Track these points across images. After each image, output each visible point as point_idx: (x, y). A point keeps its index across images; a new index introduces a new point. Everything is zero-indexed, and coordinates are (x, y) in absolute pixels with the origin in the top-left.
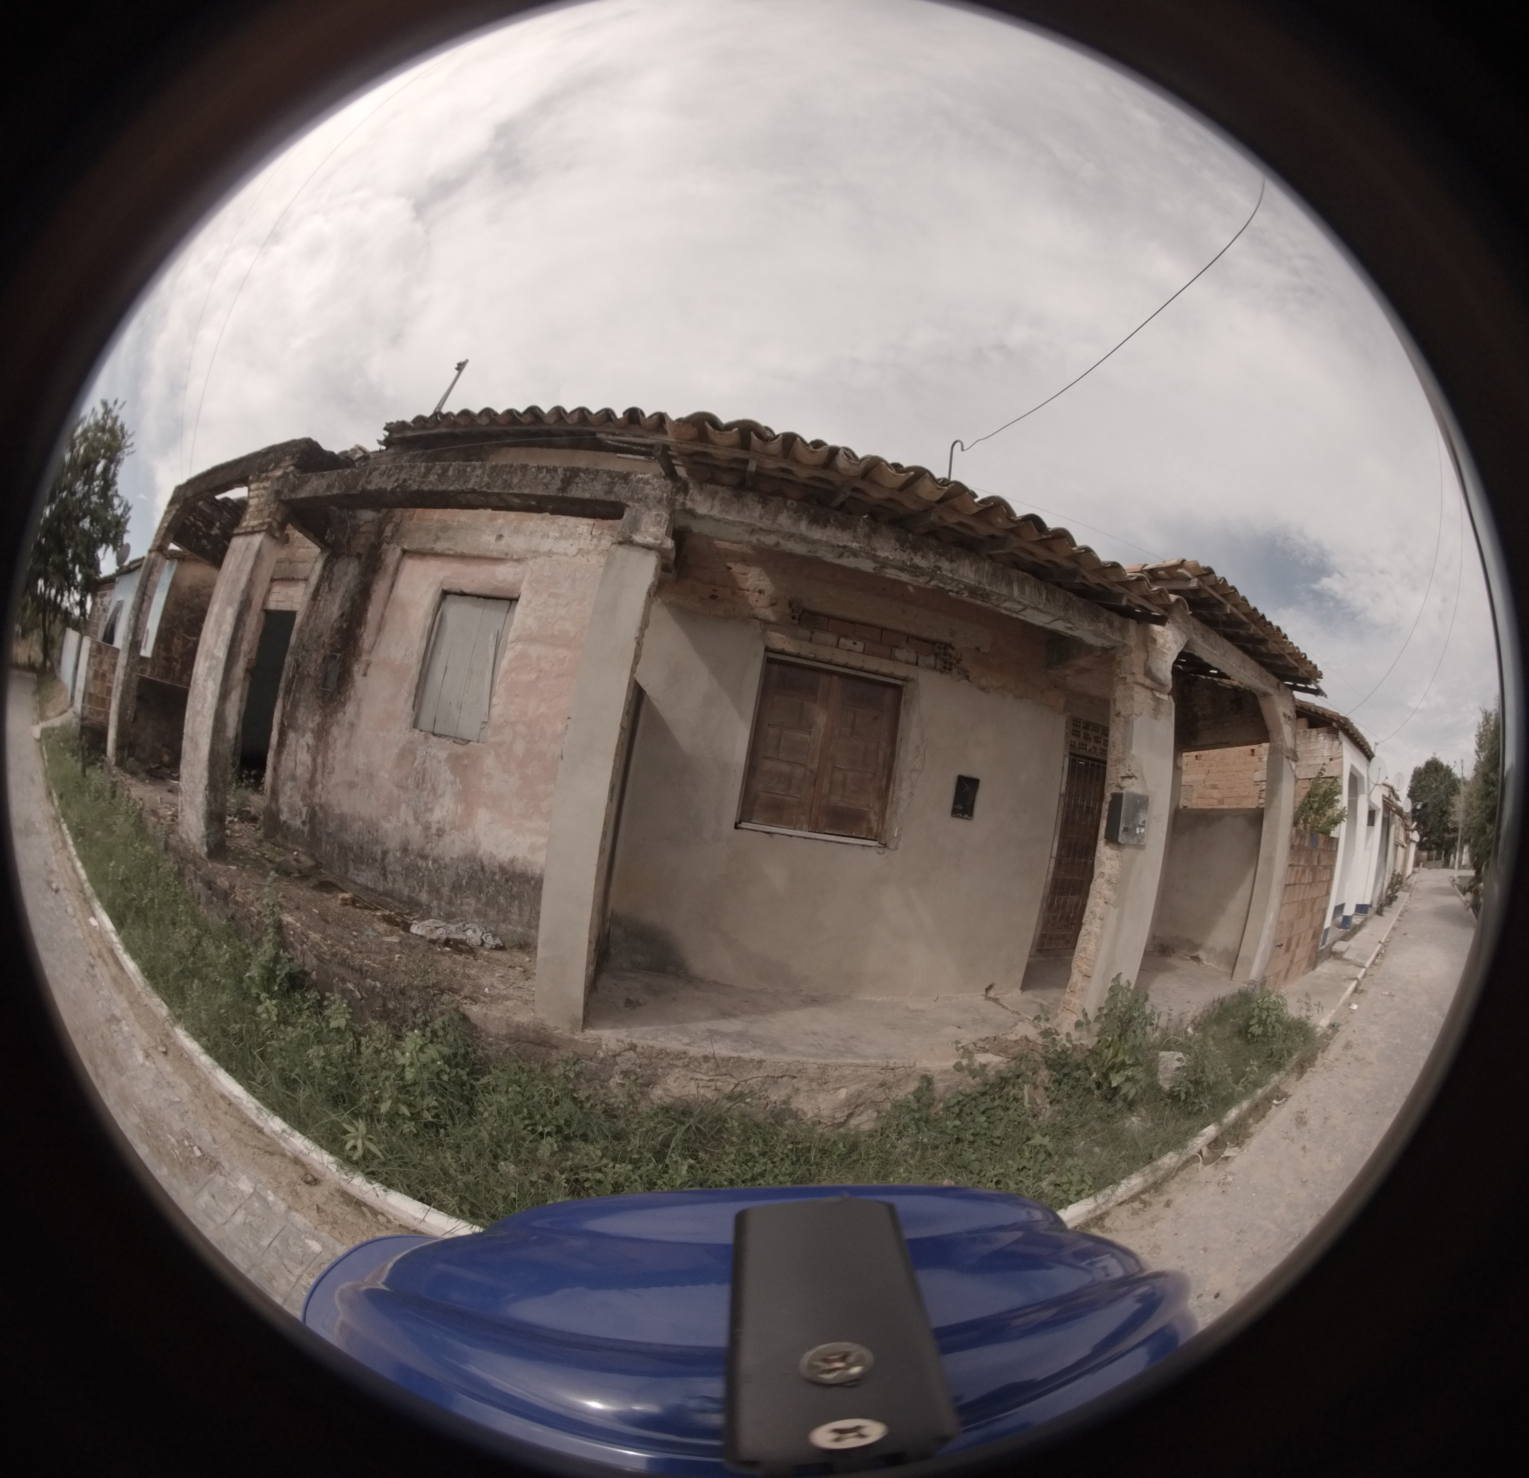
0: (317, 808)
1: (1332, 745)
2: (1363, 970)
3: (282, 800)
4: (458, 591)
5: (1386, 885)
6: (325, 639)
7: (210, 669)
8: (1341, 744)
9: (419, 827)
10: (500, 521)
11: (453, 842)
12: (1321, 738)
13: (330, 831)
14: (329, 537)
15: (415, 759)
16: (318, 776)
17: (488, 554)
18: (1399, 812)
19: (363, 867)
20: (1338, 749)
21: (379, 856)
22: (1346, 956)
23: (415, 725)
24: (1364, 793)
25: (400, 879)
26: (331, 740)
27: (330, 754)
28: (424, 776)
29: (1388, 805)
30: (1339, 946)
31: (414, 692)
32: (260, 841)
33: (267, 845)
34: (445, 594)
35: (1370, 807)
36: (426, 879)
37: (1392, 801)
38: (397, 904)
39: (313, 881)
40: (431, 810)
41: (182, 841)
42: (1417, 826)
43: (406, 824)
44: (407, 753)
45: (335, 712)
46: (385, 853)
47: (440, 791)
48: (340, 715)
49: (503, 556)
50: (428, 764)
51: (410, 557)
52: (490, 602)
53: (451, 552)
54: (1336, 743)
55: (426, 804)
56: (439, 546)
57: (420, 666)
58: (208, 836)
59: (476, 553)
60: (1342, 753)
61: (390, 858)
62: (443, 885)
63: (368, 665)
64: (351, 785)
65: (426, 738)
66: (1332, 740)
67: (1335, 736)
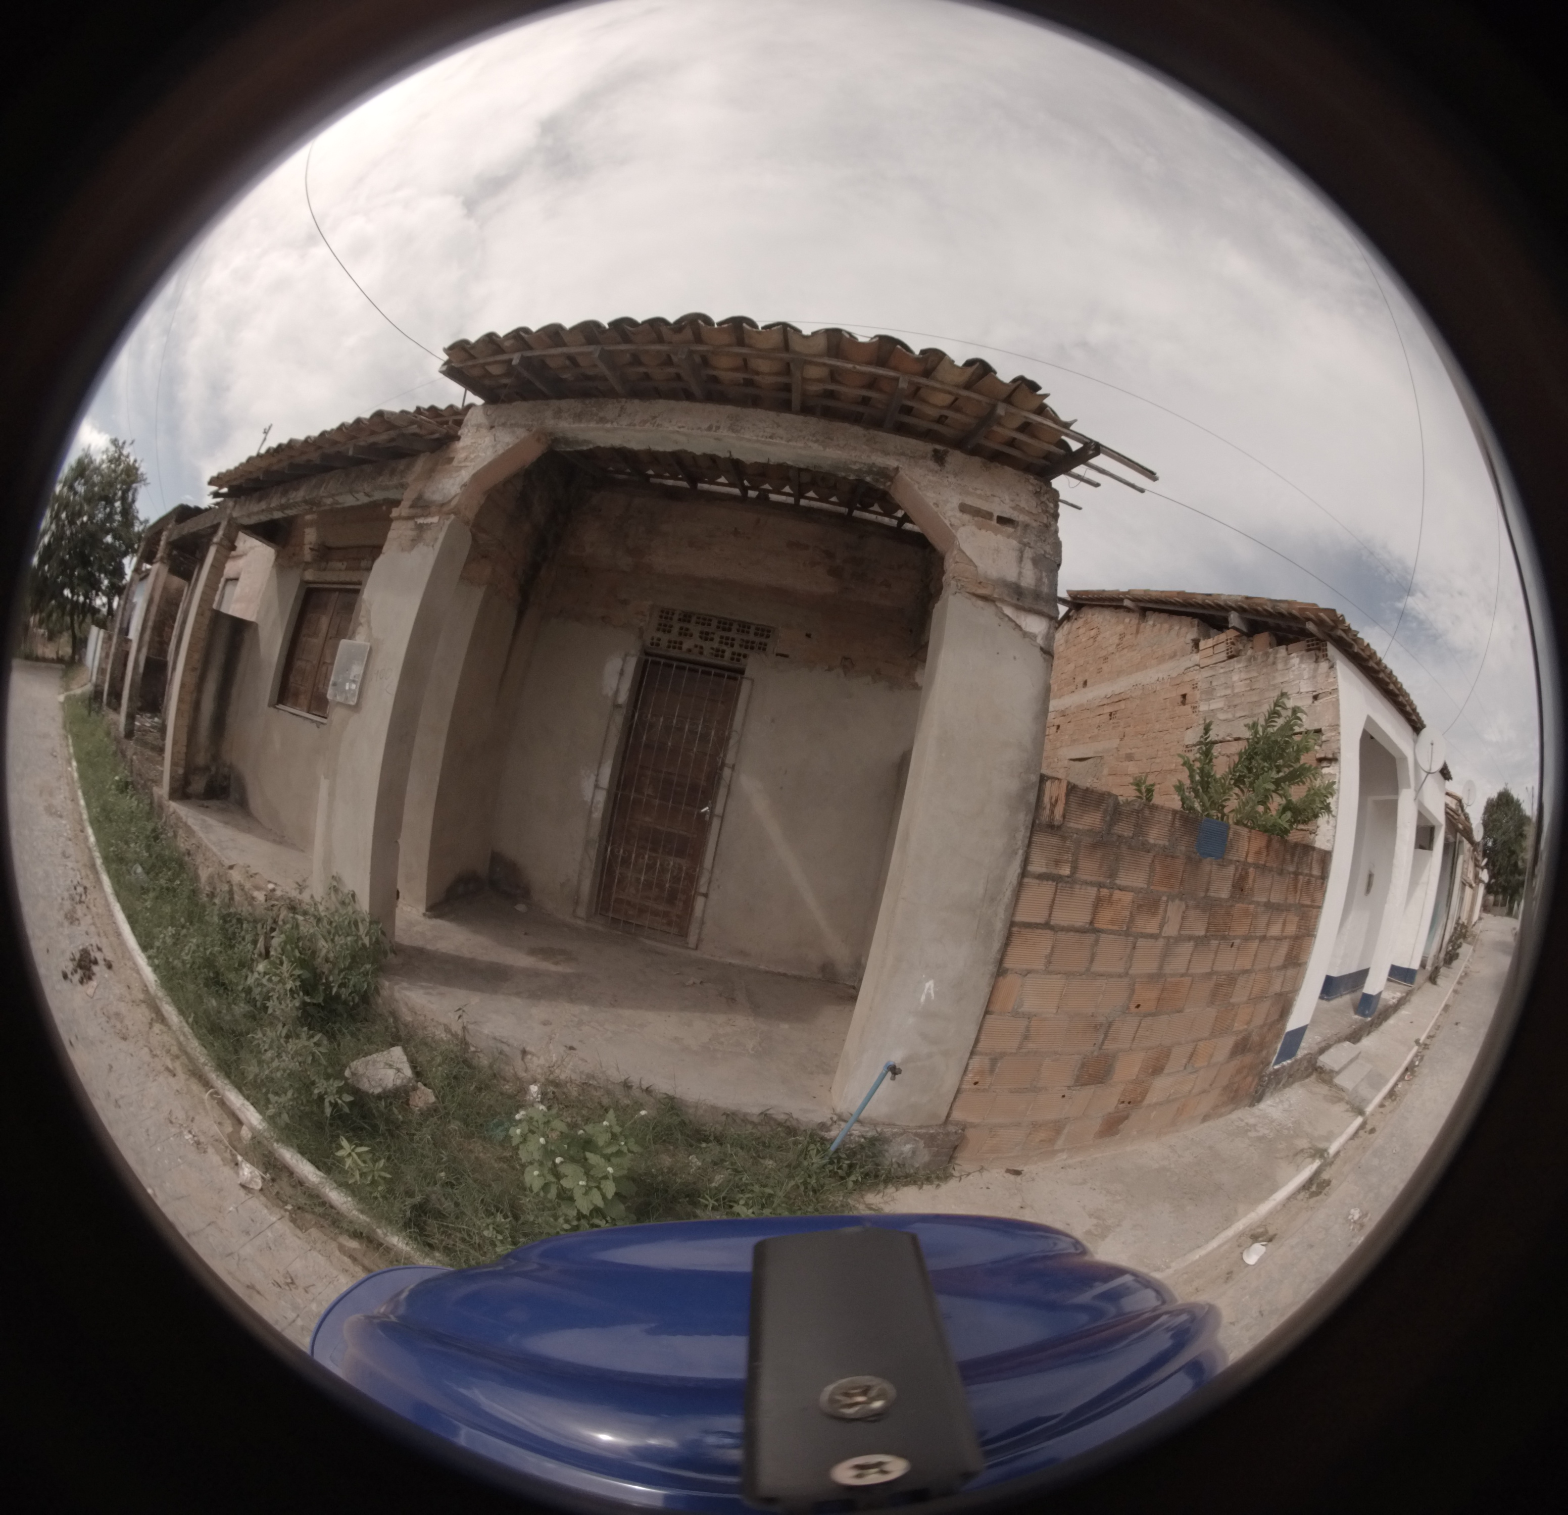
1: (1315, 670)
2: (1358, 1121)
5: (1447, 937)
8: (1332, 667)
12: (1295, 660)
20: (1328, 676)
24: (1409, 787)
42: (1487, 863)
54: (1324, 666)
60: (1336, 682)
66: (1317, 661)
67: (1321, 654)
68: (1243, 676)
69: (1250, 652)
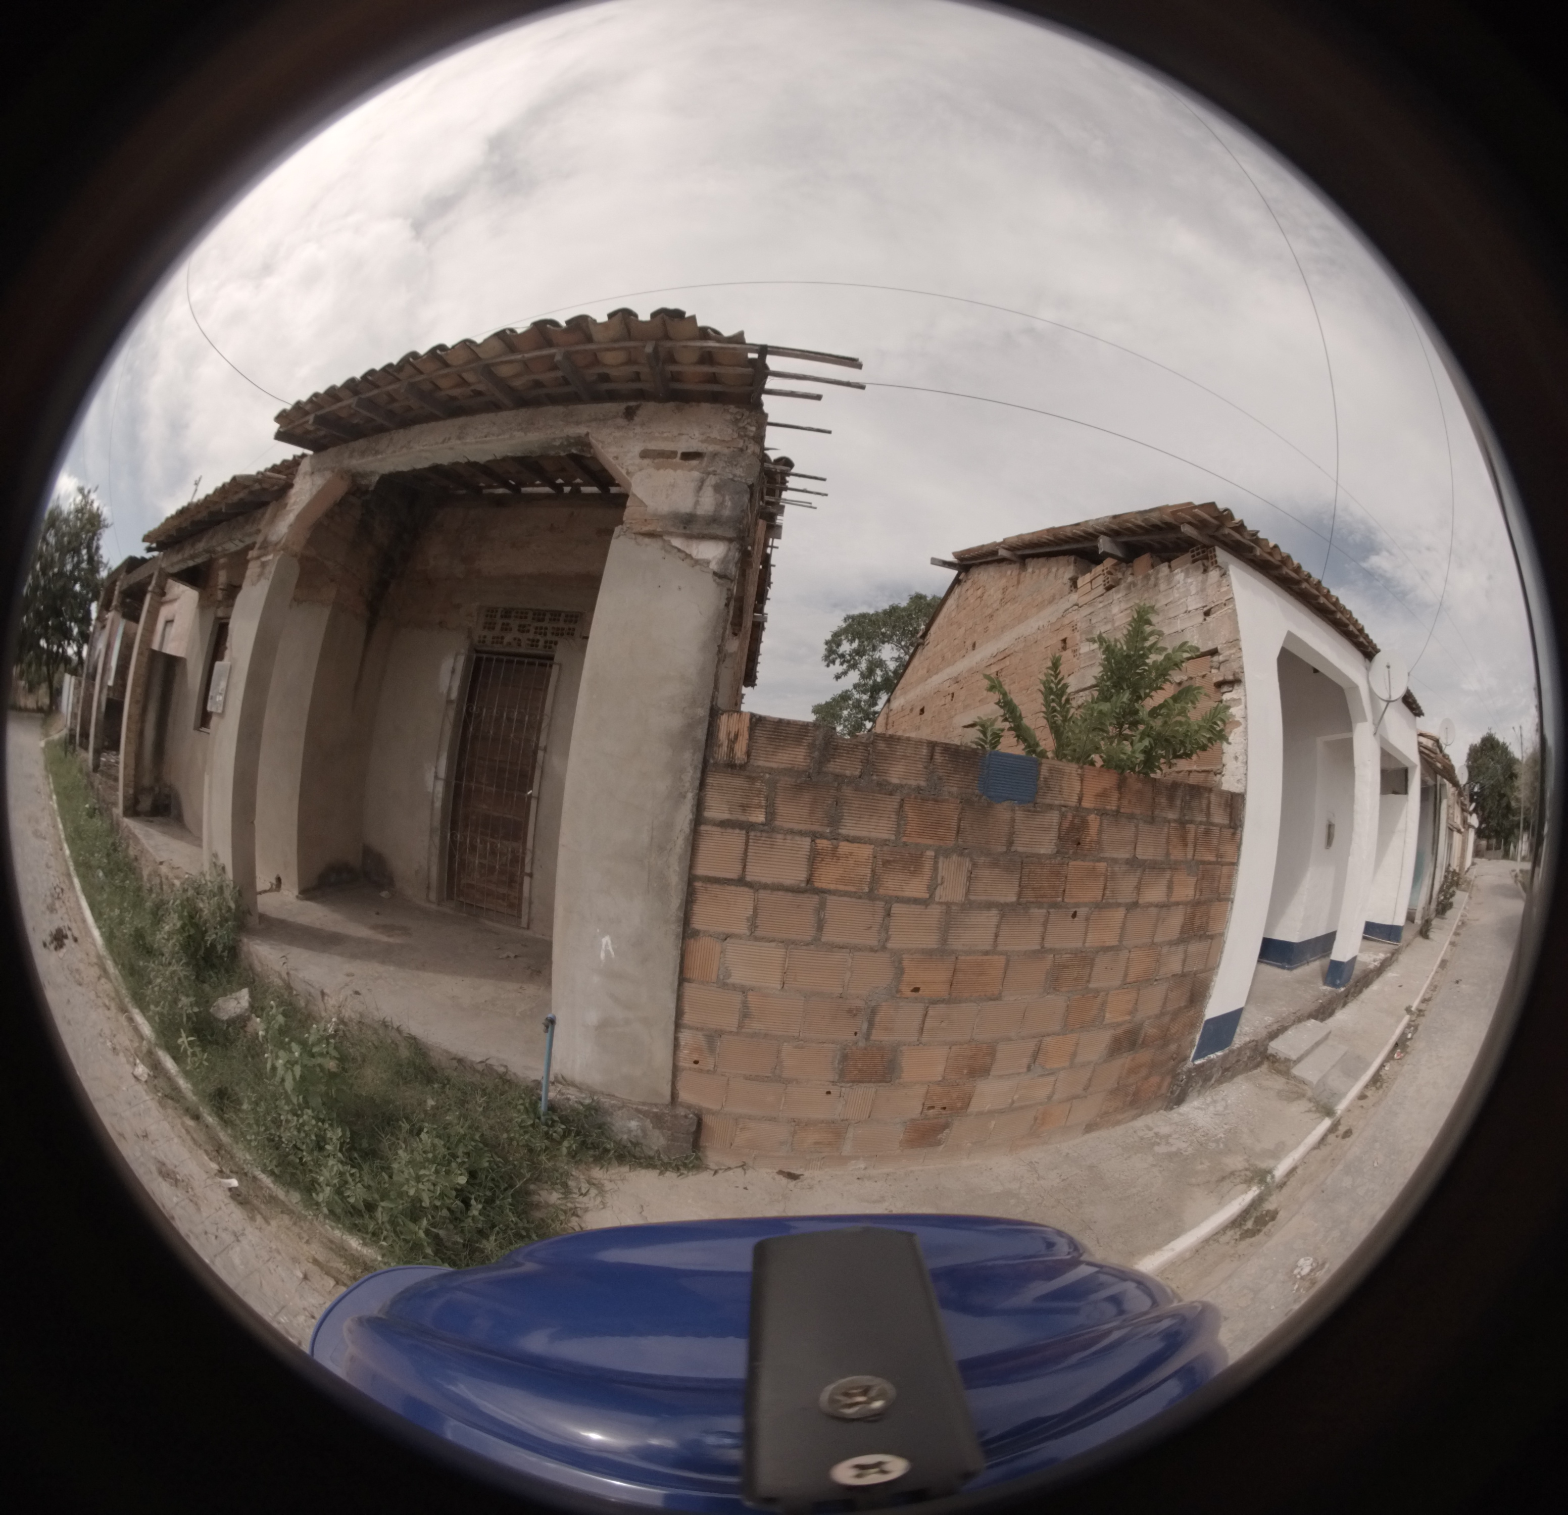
1: (1204, 582)
5: (1437, 887)
8: (1224, 575)
12: (1180, 576)
20: (1220, 585)
24: (1365, 720)
30: (1292, 1041)
42: (1475, 808)
54: (1214, 574)
60: (1230, 590)
66: (1205, 572)
67: (1209, 562)
68: (1124, 606)
69: (1130, 579)
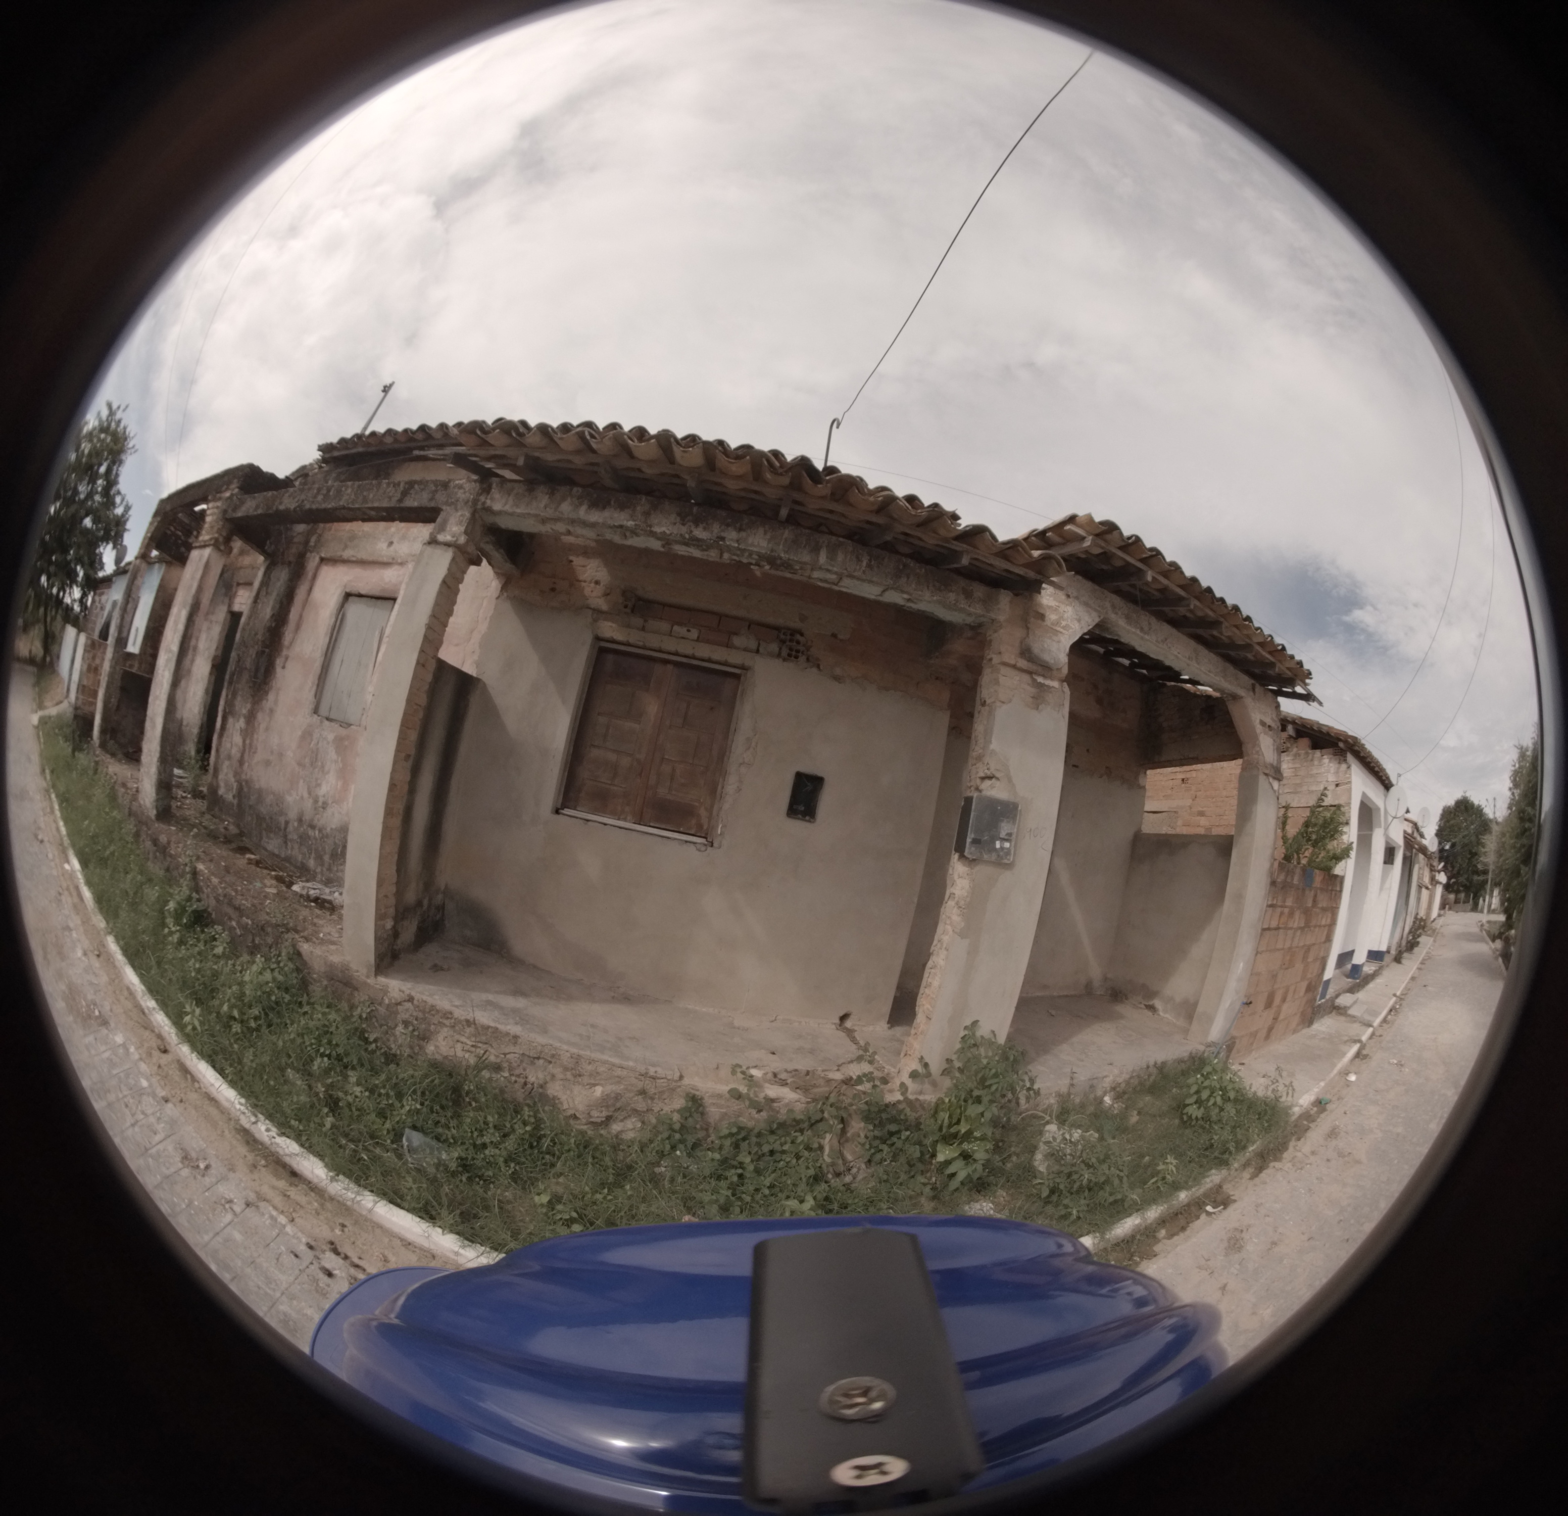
0: (244, 784)
1: (1338, 768)
2: (1371, 1030)
3: (221, 776)
4: (356, 593)
5: (1407, 930)
6: (259, 637)
7: (168, 661)
8: (1349, 767)
9: (311, 801)
10: (393, 529)
11: (333, 814)
12: (1326, 760)
13: (251, 803)
14: (269, 547)
15: (312, 740)
16: (246, 757)
17: (380, 559)
18: (1423, 850)
19: (272, 835)
20: (1346, 773)
21: (283, 826)
22: (1350, 1012)
23: (316, 711)
24: (1380, 827)
25: (296, 846)
26: (256, 724)
27: (255, 736)
28: (317, 755)
29: (1409, 841)
30: (1344, 1000)
31: (316, 682)
32: (204, 813)
33: (208, 816)
34: (348, 596)
35: (1387, 843)
36: (313, 847)
37: (1414, 838)
38: (292, 868)
39: (234, 845)
40: (319, 785)
41: (140, 806)
42: (1444, 867)
43: (302, 798)
44: (307, 734)
45: (261, 700)
46: (287, 823)
47: (326, 769)
48: (264, 702)
49: (390, 561)
50: (320, 744)
51: (326, 564)
52: (379, 602)
53: (354, 559)
54: (1344, 766)
55: (317, 780)
56: (347, 554)
57: (322, 659)
58: (157, 800)
59: (371, 559)
60: (1350, 778)
61: (290, 828)
62: (325, 853)
63: (287, 658)
64: (268, 763)
65: (321, 722)
66: (1339, 763)
67: (1342, 758)
68: (1291, 765)
69: (1295, 750)
